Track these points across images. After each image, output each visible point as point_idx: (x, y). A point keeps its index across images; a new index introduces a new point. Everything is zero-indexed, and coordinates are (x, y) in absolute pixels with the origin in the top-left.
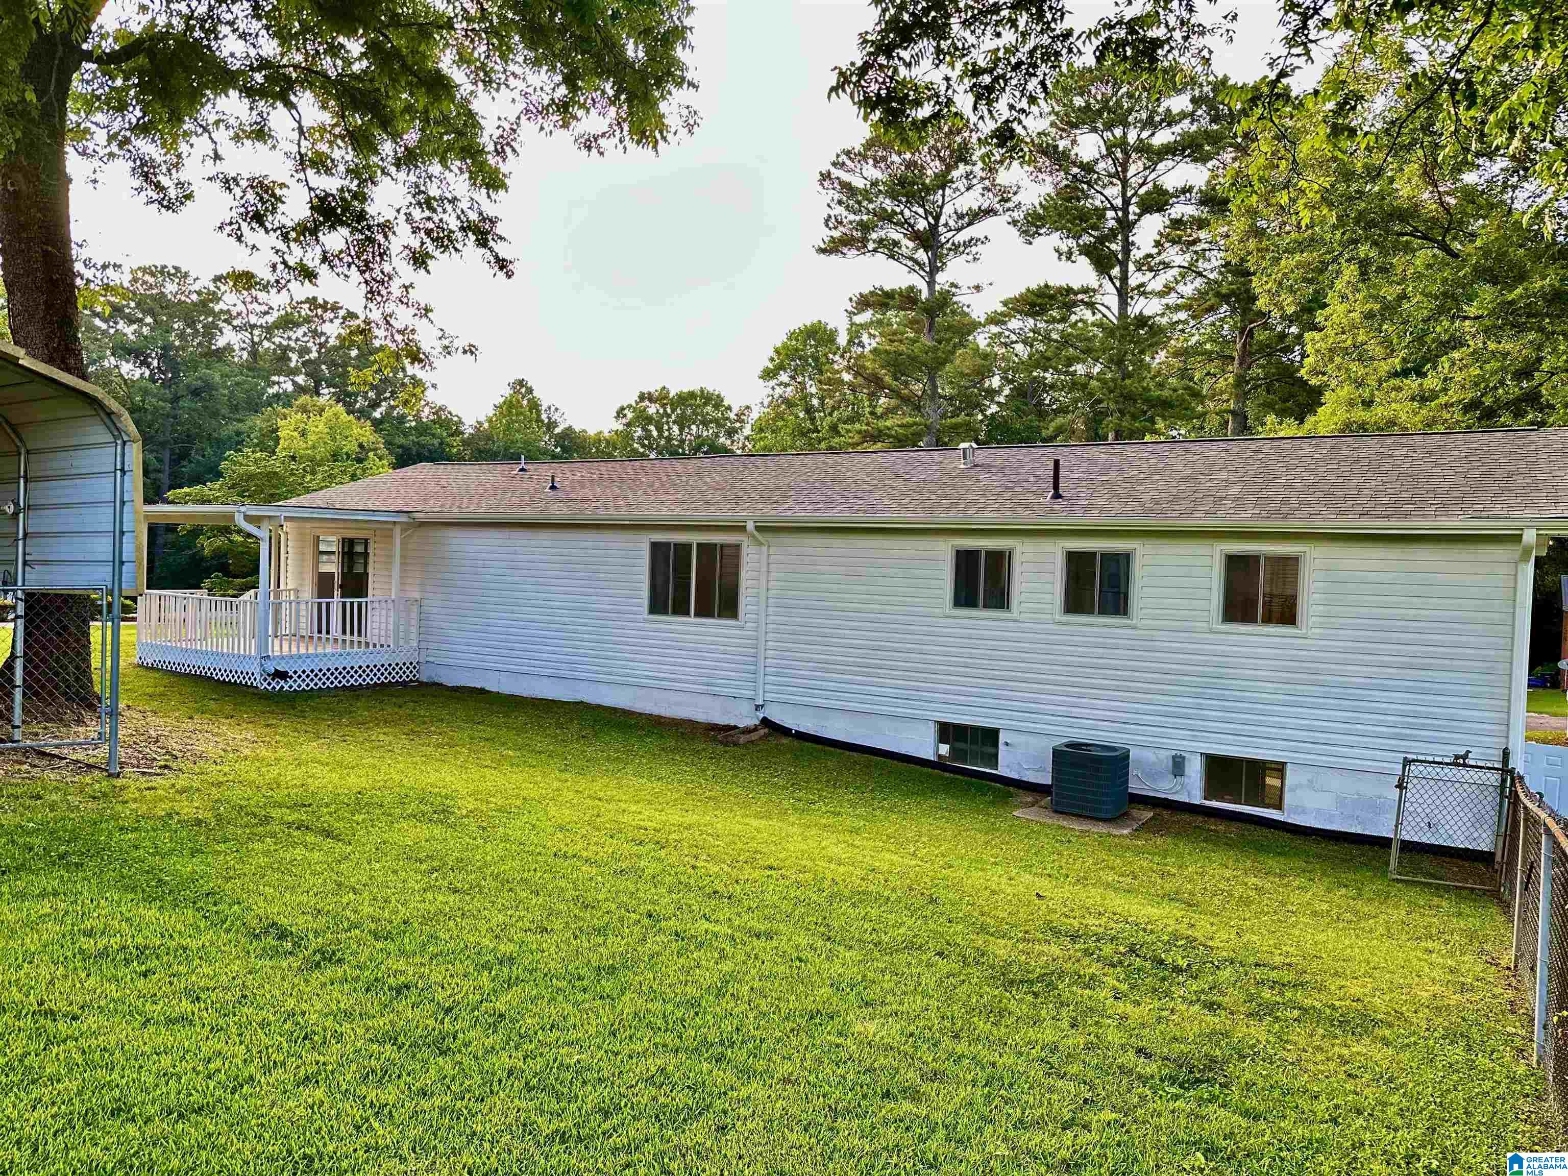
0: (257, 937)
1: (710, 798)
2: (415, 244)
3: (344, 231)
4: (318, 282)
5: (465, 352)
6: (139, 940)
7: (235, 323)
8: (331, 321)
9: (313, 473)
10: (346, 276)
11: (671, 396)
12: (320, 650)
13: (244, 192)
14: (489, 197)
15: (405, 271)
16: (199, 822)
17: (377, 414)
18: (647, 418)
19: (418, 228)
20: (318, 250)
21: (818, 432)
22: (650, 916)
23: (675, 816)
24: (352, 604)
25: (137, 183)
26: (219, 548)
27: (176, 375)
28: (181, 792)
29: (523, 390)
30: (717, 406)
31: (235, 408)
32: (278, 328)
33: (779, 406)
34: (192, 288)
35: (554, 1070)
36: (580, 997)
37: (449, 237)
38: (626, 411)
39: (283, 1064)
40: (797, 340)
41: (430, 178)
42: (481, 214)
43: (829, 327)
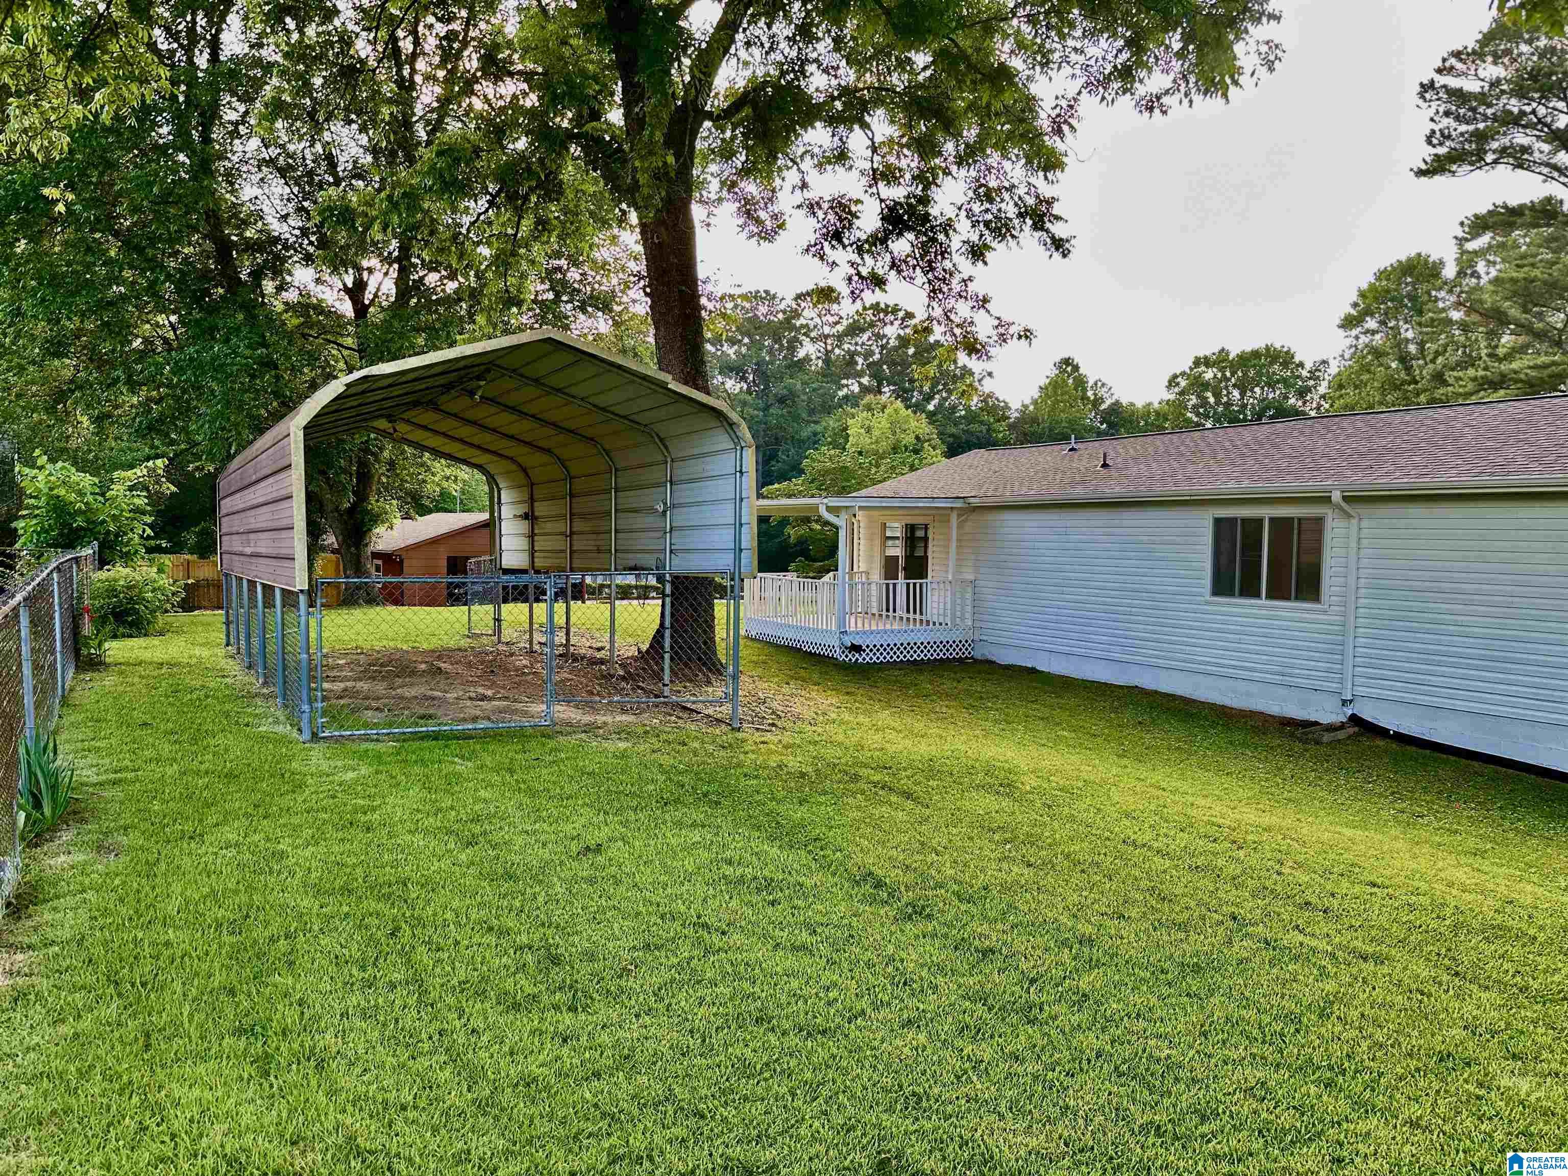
0: (858, 883)
1: (1290, 800)
2: (975, 238)
3: (910, 236)
4: (887, 288)
5: (1020, 337)
6: (766, 873)
7: (813, 334)
8: (892, 323)
9: (878, 466)
10: (911, 278)
11: (1231, 358)
12: (888, 627)
13: (825, 214)
14: (1046, 178)
15: (965, 266)
16: (803, 775)
17: (931, 407)
18: (1202, 385)
19: (978, 222)
20: (888, 257)
21: (1416, 383)
22: (1235, 918)
23: (1250, 816)
24: (915, 584)
25: (741, 221)
26: (802, 536)
27: (767, 387)
28: (786, 747)
29: (1069, 369)
30: (1285, 364)
31: (812, 412)
32: (846, 336)
33: (1364, 357)
34: (778, 308)
35: (1144, 1060)
36: (1165, 991)
37: (1006, 225)
38: (1179, 379)
39: (888, 1004)
40: (1388, 280)
41: (989, 170)
42: (1037, 197)
43: (1431, 260)
